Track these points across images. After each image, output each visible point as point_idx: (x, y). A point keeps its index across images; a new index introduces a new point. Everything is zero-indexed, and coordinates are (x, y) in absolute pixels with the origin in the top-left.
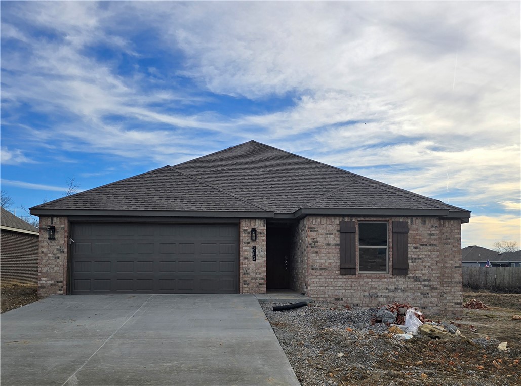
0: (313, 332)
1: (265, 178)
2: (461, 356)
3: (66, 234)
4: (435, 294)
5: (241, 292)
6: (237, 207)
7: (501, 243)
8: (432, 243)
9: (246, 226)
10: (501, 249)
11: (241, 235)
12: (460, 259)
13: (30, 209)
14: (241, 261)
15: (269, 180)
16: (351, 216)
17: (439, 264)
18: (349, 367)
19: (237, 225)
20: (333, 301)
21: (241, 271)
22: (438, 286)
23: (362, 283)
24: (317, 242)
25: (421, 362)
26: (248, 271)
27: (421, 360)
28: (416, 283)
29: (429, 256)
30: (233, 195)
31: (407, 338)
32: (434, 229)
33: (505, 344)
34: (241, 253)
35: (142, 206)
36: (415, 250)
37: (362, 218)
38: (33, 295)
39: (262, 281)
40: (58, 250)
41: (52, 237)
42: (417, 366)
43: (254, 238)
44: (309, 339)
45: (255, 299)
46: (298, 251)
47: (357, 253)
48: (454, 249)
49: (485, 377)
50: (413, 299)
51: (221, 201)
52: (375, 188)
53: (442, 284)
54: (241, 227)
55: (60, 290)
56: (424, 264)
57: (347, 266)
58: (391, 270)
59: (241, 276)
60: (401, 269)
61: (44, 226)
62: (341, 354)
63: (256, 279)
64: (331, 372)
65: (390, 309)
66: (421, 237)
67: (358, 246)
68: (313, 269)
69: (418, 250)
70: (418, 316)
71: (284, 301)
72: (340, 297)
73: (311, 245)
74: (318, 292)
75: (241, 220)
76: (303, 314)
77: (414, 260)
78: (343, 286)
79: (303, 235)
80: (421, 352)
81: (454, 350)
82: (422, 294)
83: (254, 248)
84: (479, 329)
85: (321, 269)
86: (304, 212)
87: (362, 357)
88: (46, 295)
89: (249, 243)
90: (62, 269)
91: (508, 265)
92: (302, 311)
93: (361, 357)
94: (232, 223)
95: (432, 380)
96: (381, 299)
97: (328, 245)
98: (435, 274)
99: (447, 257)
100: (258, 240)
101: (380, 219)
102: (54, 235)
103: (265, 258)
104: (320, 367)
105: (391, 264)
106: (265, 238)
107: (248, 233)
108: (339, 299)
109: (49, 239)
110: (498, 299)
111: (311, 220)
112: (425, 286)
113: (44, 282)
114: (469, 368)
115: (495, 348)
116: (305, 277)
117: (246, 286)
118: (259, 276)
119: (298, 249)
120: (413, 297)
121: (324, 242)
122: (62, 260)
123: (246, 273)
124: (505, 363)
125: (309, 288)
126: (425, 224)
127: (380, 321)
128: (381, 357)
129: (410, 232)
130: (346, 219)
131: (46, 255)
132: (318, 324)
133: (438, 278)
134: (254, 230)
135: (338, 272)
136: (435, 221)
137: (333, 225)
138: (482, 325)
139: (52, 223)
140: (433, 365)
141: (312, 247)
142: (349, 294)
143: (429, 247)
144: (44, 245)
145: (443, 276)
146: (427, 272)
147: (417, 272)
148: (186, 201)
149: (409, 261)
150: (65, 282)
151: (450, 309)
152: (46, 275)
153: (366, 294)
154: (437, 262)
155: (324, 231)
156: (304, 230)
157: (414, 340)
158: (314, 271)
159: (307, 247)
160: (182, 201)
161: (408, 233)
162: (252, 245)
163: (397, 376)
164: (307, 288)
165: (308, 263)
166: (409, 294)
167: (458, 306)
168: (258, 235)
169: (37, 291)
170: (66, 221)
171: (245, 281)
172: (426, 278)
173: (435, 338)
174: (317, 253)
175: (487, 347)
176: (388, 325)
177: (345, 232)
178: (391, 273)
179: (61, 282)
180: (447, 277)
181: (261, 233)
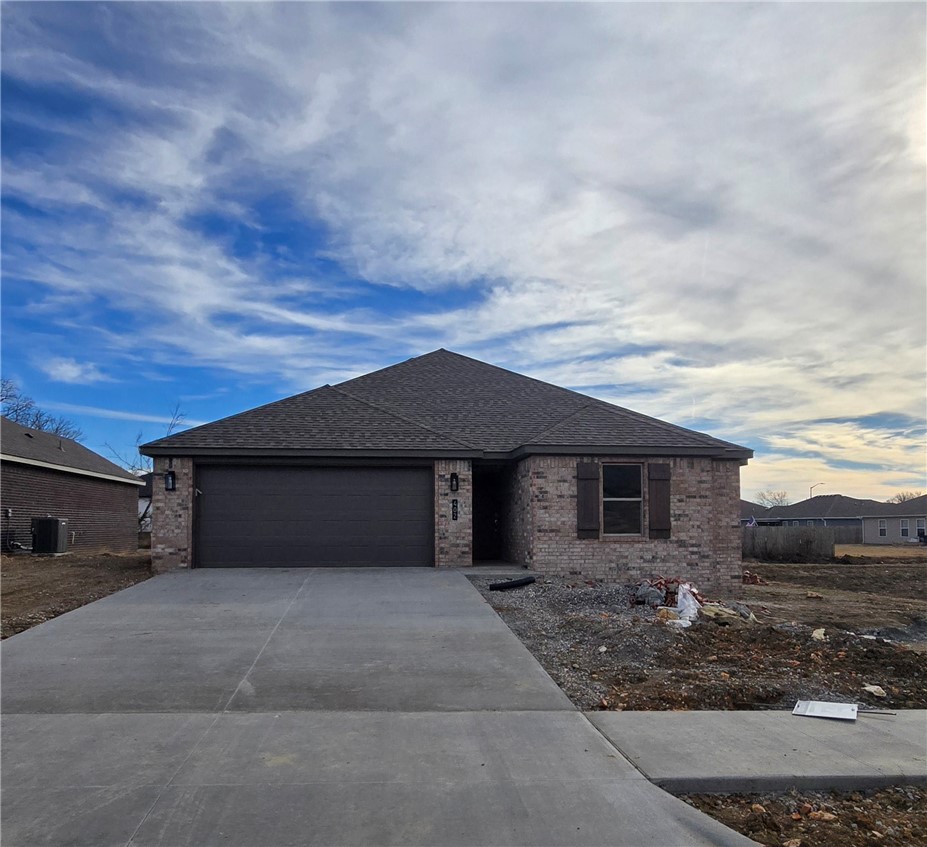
0: (554, 619)
1: (466, 402)
2: (765, 648)
3: (191, 482)
4: (706, 564)
5: (437, 564)
6: (431, 443)
7: (766, 494)
8: (703, 493)
9: (442, 470)
10: (766, 502)
11: (436, 483)
12: (738, 516)
13: (140, 447)
14: (436, 520)
15: (472, 404)
16: (592, 455)
17: (711, 523)
18: (617, 666)
19: (430, 469)
20: (569, 576)
21: (436, 534)
22: (710, 553)
23: (607, 550)
24: (546, 492)
25: (715, 657)
26: (447, 534)
27: (714, 654)
28: (681, 549)
29: (699, 511)
30: (422, 425)
31: (685, 626)
32: (705, 474)
33: (822, 631)
34: (436, 509)
35: (297, 442)
36: (679, 504)
37: (607, 460)
38: (144, 568)
39: (467, 549)
40: (179, 505)
41: (171, 487)
42: (711, 662)
43: (455, 488)
44: (552, 628)
45: (460, 575)
46: (515, 506)
47: (601, 508)
48: (730, 502)
49: (805, 676)
50: (677, 572)
51: (407, 434)
52: (624, 416)
53: (715, 552)
54: (436, 472)
55: (183, 562)
56: (691, 523)
57: (587, 527)
58: (647, 531)
59: (436, 542)
60: (661, 531)
61: (160, 472)
62: (603, 649)
63: (458, 546)
64: (594, 673)
65: (656, 585)
66: (686, 485)
67: (602, 499)
68: (540, 531)
69: (683, 504)
70: (694, 594)
71: (502, 577)
72: (578, 570)
73: (537, 496)
74: (547, 564)
75: (436, 462)
76: (532, 594)
77: (678, 517)
78: (580, 555)
79: (525, 483)
80: (710, 643)
81: (754, 641)
82: (688, 565)
83: (455, 502)
84: (774, 612)
85: (552, 531)
86: (529, 450)
87: (635, 652)
88: (163, 569)
89: (447, 495)
90: (185, 531)
91: (779, 523)
92: (530, 591)
93: (632, 652)
94: (423, 465)
95: (737, 682)
96: (633, 572)
97: (560, 496)
98: (706, 537)
99: (722, 513)
100: (460, 491)
101: (634, 460)
102: (174, 483)
103: (471, 516)
104: (576, 666)
105: (647, 523)
106: (470, 487)
107: (446, 480)
108: (576, 573)
109: (167, 489)
110: (772, 571)
111: (538, 462)
112: (693, 553)
113: (160, 550)
114: (781, 664)
115: (808, 638)
116: (528, 543)
117: (443, 556)
118: (462, 542)
119: (516, 503)
120: (677, 568)
121: (555, 492)
122: (186, 519)
123: (443, 538)
124: (827, 657)
125: (535, 558)
126: (692, 467)
127: (643, 603)
128: (660, 651)
129: (674, 478)
130: (585, 460)
131: (163, 513)
132: (557, 607)
133: (711, 541)
134: (454, 476)
135: (576, 535)
136: (706, 464)
137: (568, 469)
138: (776, 606)
139: (171, 467)
140: (731, 660)
141: (539, 501)
142: (590, 566)
143: (698, 500)
144: (160, 497)
145: (716, 538)
146: (696, 534)
147: (682, 534)
148: (357, 435)
149: (672, 519)
150: (189, 550)
151: (724, 584)
152: (163, 541)
153: (613, 565)
154: (709, 520)
155: (556, 478)
156: (525, 476)
157: (695, 627)
158: (542, 534)
159: (532, 501)
160: (352, 434)
161: (669, 480)
162: (451, 497)
163: (688, 677)
164: (531, 558)
165: (532, 523)
166: (672, 565)
167: (736, 580)
168: (461, 483)
169: (151, 564)
170: (191, 464)
171: (442, 548)
172: (694, 542)
173: (724, 624)
174: (545, 508)
175: (797, 635)
176: (654, 607)
177: (584, 479)
178: (647, 535)
179: (185, 550)
180: (722, 541)
181: (464, 480)
